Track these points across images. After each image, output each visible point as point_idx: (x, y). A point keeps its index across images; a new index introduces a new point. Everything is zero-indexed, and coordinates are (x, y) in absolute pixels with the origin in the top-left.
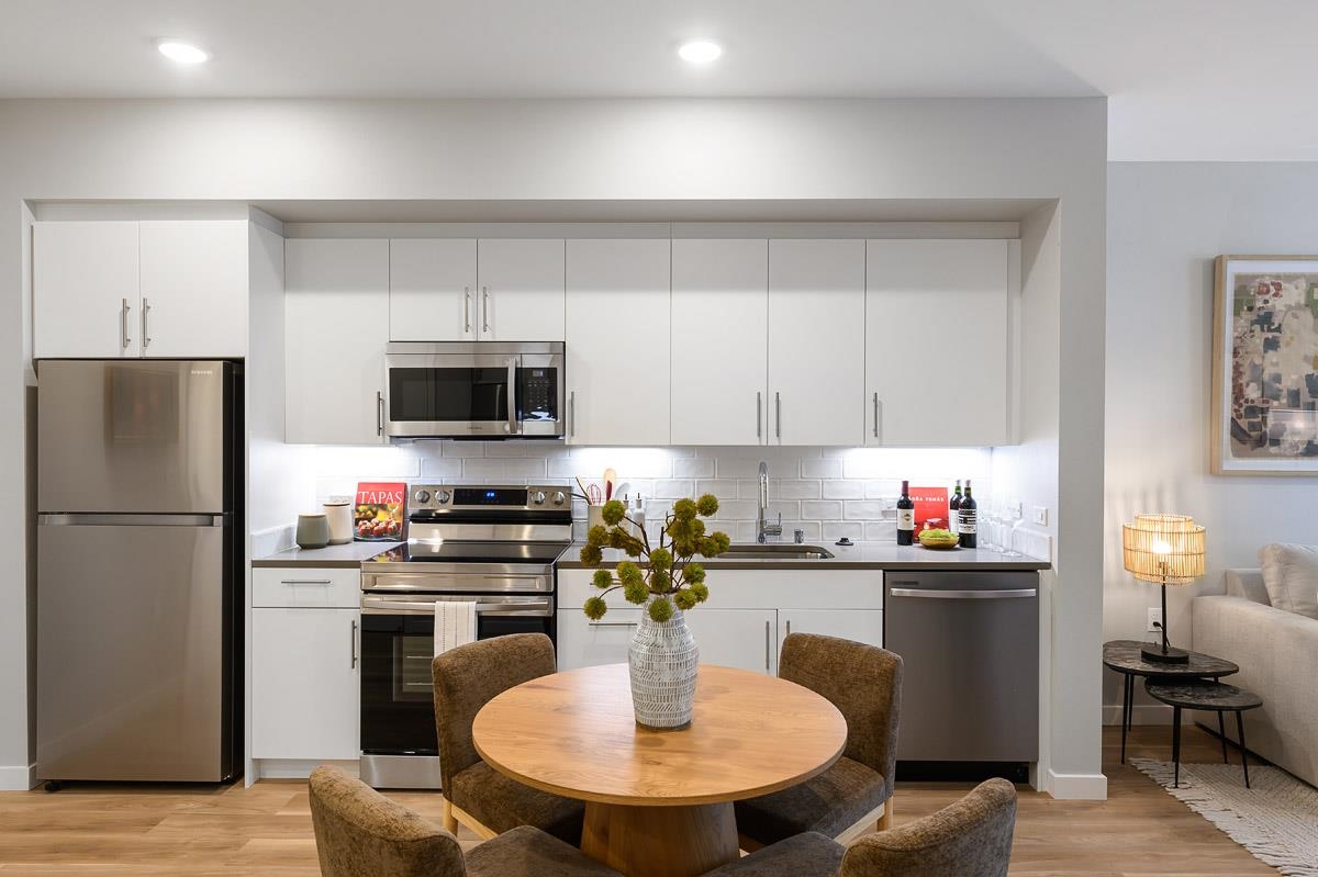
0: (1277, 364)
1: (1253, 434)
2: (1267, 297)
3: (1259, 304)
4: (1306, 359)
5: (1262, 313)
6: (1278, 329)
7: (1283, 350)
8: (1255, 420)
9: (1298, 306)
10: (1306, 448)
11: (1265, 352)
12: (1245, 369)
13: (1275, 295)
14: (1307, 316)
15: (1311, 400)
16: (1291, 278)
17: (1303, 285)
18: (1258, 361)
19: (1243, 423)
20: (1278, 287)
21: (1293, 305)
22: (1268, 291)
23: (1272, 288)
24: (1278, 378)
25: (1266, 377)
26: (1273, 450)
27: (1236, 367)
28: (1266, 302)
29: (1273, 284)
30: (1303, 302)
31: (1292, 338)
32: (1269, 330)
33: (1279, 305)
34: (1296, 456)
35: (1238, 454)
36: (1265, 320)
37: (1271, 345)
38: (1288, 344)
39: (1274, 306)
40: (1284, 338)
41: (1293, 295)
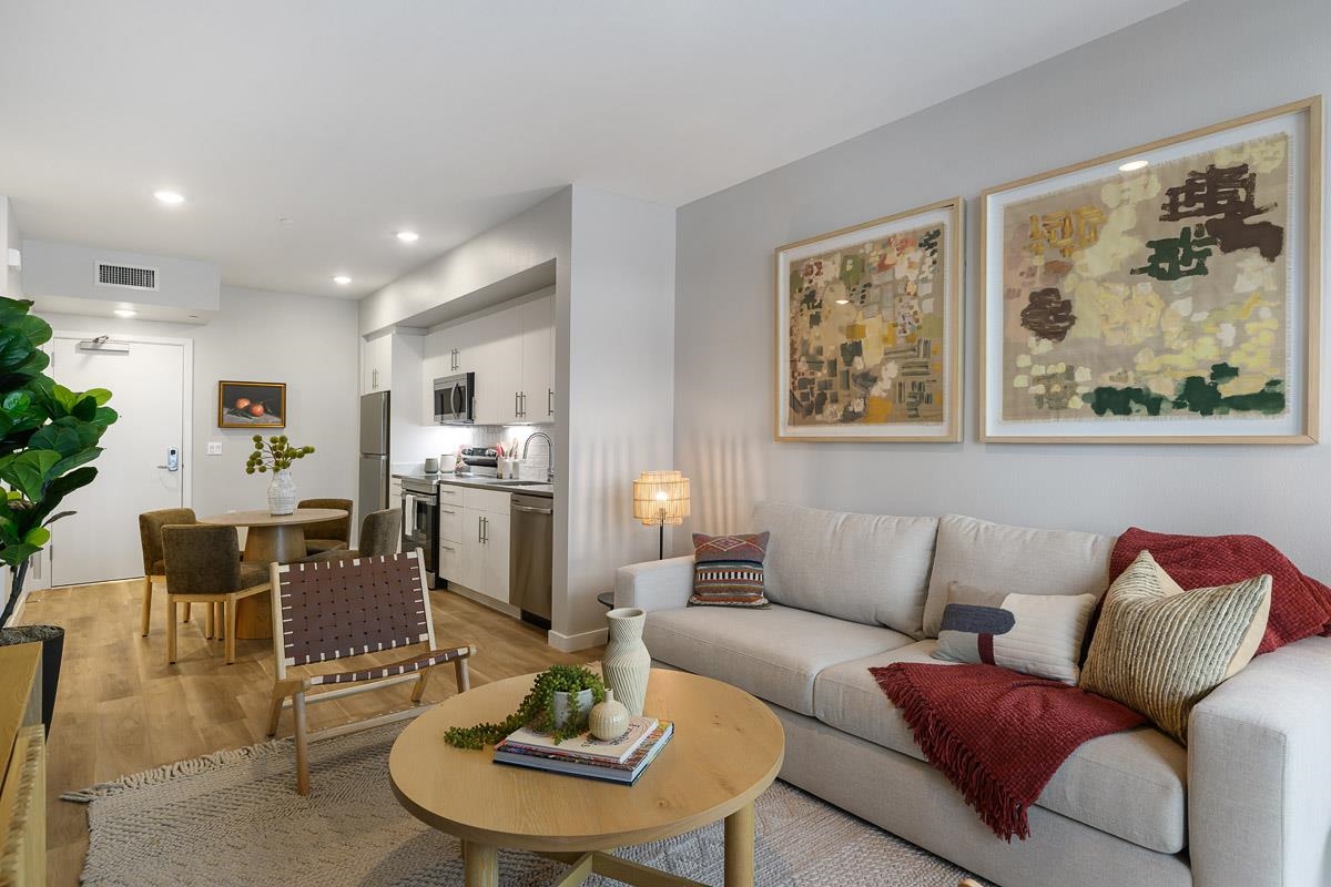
0: (818, 338)
1: (804, 403)
2: (811, 277)
3: (806, 285)
4: (841, 329)
5: (808, 293)
6: (820, 306)
7: (824, 323)
8: (805, 391)
9: (835, 281)
10: (843, 415)
11: (811, 327)
12: (798, 345)
13: (817, 274)
14: (841, 287)
15: (846, 368)
16: (829, 255)
17: (838, 259)
18: (805, 338)
19: (797, 394)
20: (819, 265)
21: (830, 279)
22: (812, 272)
23: (815, 268)
24: (820, 351)
25: (811, 351)
26: (819, 417)
27: (792, 344)
28: (811, 281)
29: (816, 264)
30: (838, 276)
31: (830, 312)
32: (814, 307)
33: (820, 282)
34: (835, 423)
35: (793, 422)
36: (810, 298)
37: (815, 320)
38: (827, 317)
39: (816, 284)
40: (823, 312)
41: (831, 270)
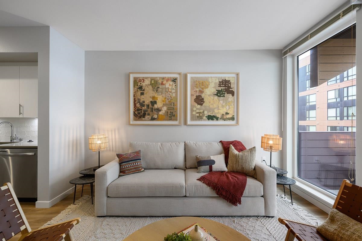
0: (143, 98)
1: (138, 115)
2: (141, 82)
3: (139, 84)
4: (150, 97)
5: (140, 86)
6: (144, 90)
8: (139, 112)
9: (148, 85)
10: (151, 119)
11: (141, 95)
12: (136, 99)
13: (143, 82)
14: (150, 87)
15: (152, 107)
16: (147, 78)
17: (149, 79)
18: (139, 98)
19: (136, 113)
20: (144, 80)
21: (147, 84)
22: (141, 81)
23: (142, 80)
24: (144, 102)
25: (141, 102)
26: (143, 119)
27: (134, 99)
28: (141, 84)
29: (142, 79)
30: (149, 84)
31: (147, 92)
32: (142, 90)
33: (144, 84)
34: (149, 120)
35: (135, 120)
36: (141, 88)
37: (142, 94)
38: (146, 94)
39: (143, 85)
40: (145, 92)
41: (147, 82)
